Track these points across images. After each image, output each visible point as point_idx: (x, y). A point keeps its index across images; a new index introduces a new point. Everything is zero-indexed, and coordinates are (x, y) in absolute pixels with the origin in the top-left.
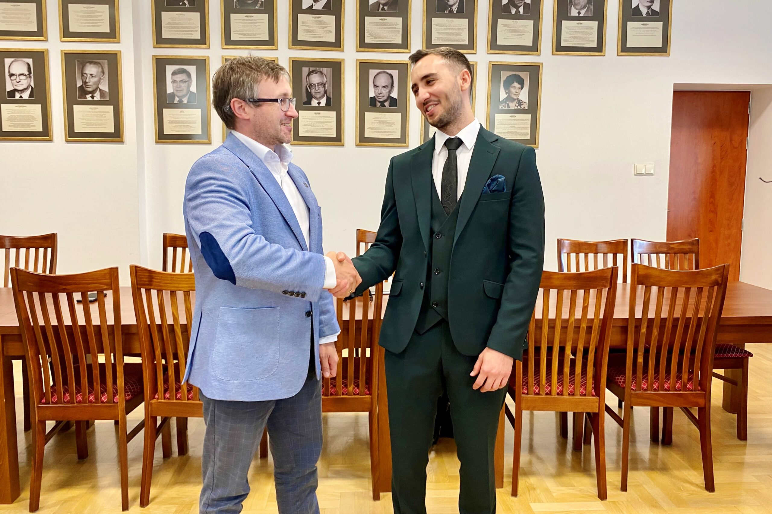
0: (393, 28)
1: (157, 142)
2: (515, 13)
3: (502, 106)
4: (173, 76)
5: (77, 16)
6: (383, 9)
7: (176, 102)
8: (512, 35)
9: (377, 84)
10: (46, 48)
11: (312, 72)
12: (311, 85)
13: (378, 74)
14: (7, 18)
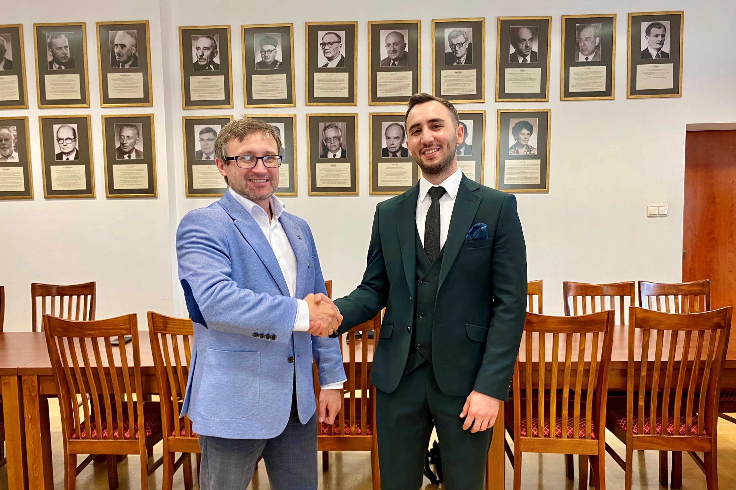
0: (403, 82)
1: (187, 197)
2: (523, 62)
3: (511, 152)
4: (201, 136)
5: (115, 84)
6: (394, 64)
7: (204, 159)
8: (520, 83)
9: (389, 136)
10: (89, 114)
11: (328, 126)
12: (327, 139)
13: (390, 126)
14: (56, 88)
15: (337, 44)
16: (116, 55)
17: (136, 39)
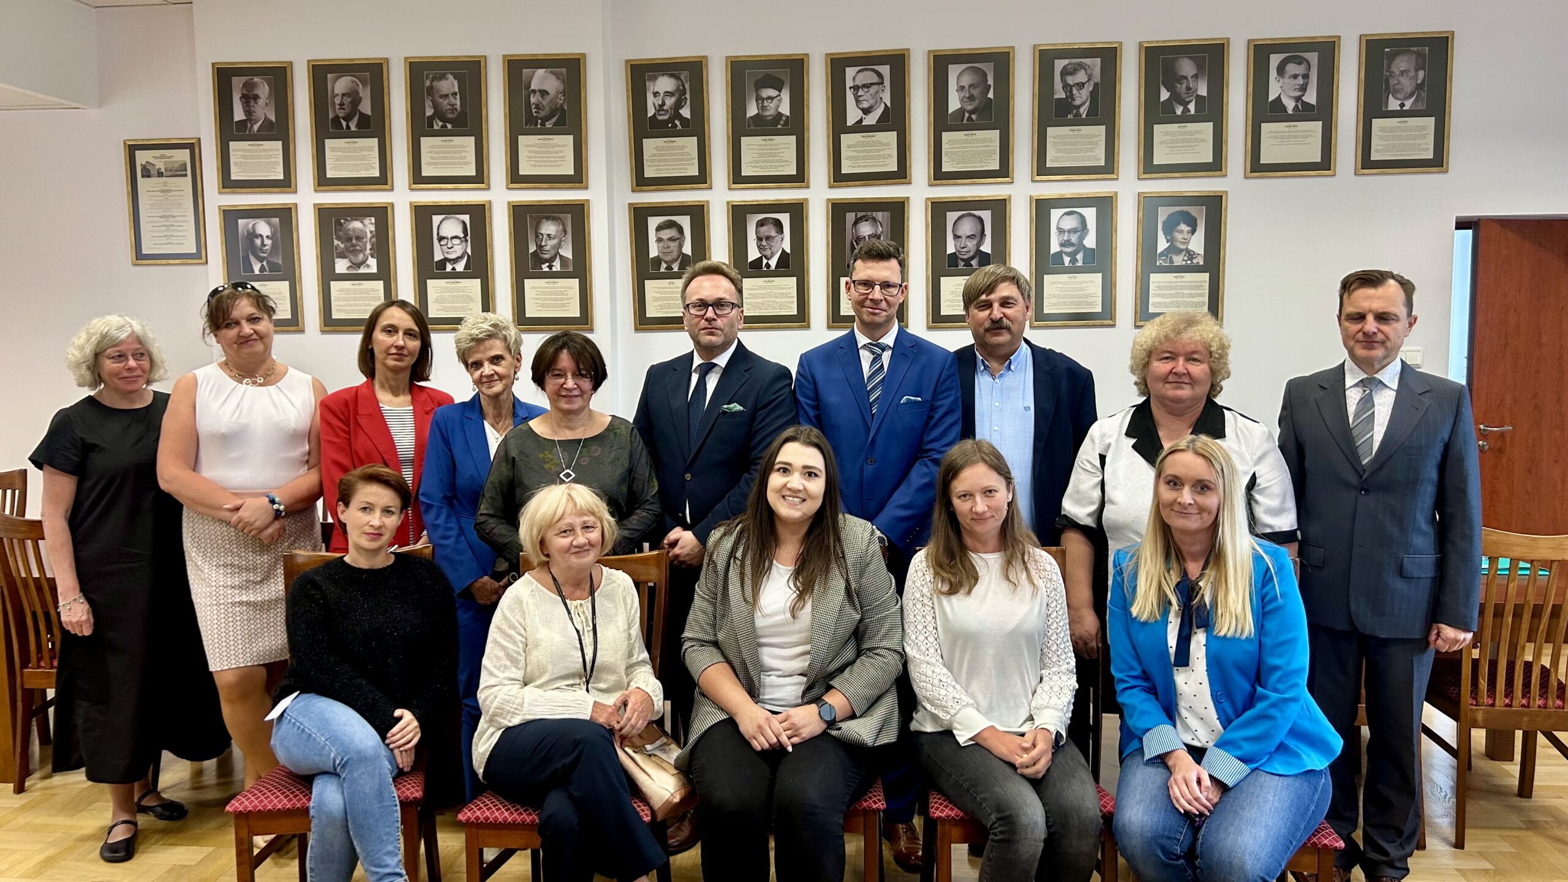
0: (985, 146)
1: (637, 330)
2: (1182, 113)
3: (1161, 262)
4: (659, 233)
5: (530, 152)
6: (970, 119)
7: (662, 270)
8: (1178, 147)
9: (959, 233)
10: (488, 199)
11: (861, 219)
12: (858, 239)
13: (960, 218)
14: (436, 158)
15: (876, 86)
16: (533, 107)
17: (564, 82)
